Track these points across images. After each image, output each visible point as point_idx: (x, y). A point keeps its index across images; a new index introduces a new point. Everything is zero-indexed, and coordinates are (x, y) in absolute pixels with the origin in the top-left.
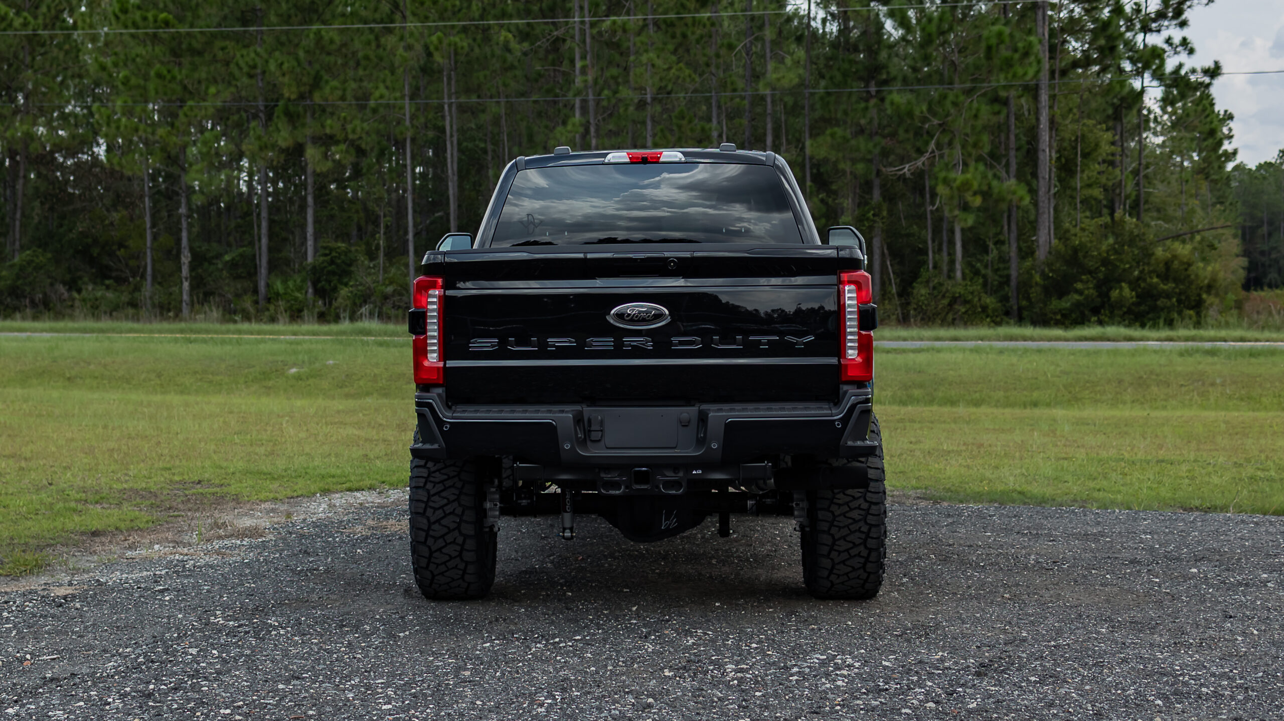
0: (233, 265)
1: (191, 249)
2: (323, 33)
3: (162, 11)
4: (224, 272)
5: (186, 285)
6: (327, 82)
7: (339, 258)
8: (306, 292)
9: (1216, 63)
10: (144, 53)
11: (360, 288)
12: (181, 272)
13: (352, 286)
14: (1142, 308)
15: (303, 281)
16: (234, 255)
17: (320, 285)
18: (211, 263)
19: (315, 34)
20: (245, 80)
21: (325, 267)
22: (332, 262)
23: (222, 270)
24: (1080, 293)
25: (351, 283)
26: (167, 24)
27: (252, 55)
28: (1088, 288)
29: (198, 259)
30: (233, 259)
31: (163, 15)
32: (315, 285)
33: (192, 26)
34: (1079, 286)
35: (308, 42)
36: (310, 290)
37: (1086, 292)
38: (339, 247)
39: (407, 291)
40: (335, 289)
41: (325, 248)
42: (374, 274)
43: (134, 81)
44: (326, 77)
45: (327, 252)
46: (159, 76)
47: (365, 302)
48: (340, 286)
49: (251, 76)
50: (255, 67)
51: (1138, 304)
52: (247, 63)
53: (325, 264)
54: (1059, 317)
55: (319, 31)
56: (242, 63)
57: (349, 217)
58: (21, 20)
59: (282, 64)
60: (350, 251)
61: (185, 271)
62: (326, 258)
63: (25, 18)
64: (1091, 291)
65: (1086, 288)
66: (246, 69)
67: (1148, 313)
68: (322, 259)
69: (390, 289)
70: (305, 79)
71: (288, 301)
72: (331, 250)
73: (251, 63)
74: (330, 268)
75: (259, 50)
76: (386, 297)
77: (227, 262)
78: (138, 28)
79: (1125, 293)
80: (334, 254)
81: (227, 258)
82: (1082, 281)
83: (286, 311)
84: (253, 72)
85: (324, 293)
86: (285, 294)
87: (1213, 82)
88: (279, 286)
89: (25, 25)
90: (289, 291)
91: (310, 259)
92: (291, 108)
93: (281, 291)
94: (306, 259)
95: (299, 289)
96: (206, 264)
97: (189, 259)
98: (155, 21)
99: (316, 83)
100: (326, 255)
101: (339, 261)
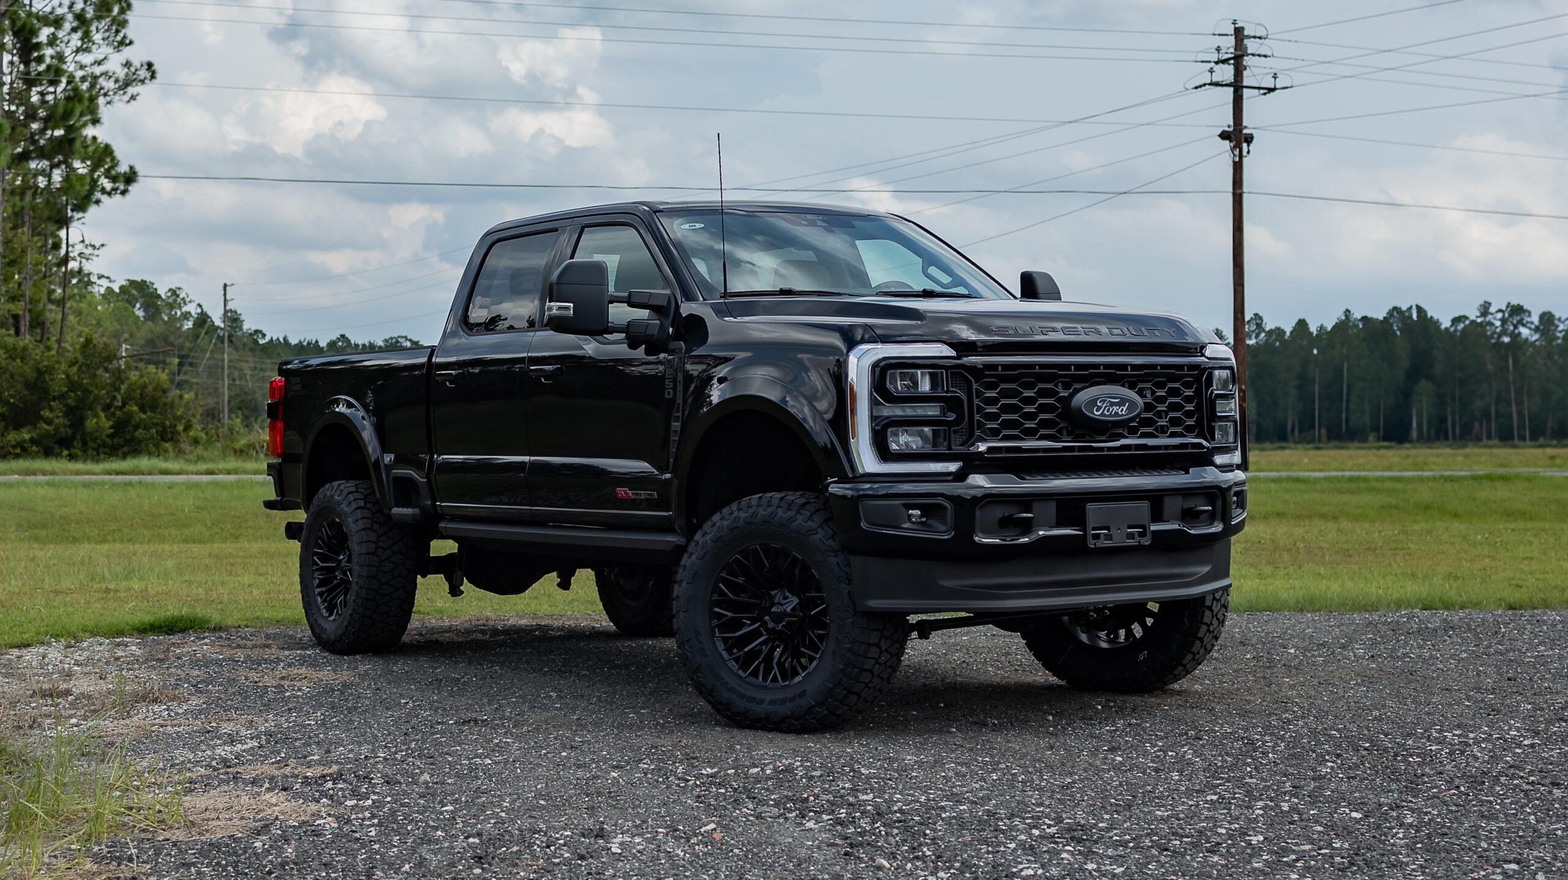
9: (131, 168)
14: (116, 440)
24: (49, 422)
28: (58, 417)
34: (46, 413)
37: (57, 421)
51: (111, 436)
54: (18, 451)
64: (61, 420)
65: (54, 416)
67: (123, 446)
79: (99, 422)
82: (51, 410)
87: (130, 188)
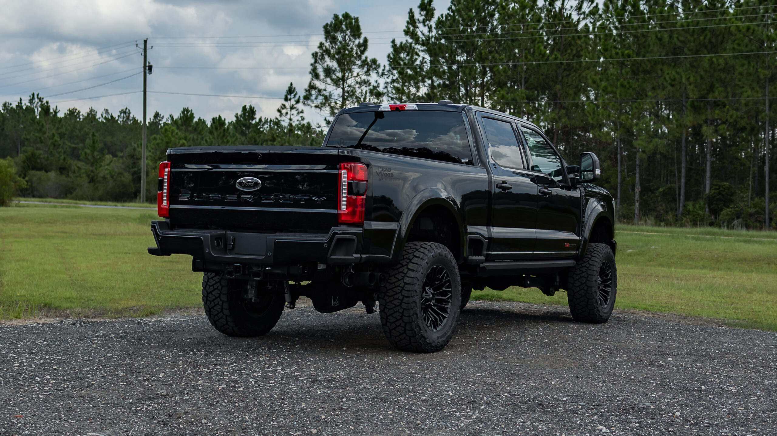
0: (664, 194)
1: (641, 185)
2: (714, 60)
3: (627, 49)
4: (659, 198)
5: (637, 204)
6: (717, 88)
7: (724, 191)
8: (705, 211)
10: (616, 73)
11: (737, 209)
12: (635, 197)
13: (731, 208)
15: (704, 204)
16: (664, 188)
17: (712, 207)
18: (652, 193)
19: (709, 60)
20: (670, 88)
21: (715, 196)
22: (720, 193)
23: (658, 196)
25: (731, 206)
26: (629, 56)
27: (674, 73)
29: (645, 190)
30: (664, 191)
31: (626, 52)
32: (709, 206)
33: (644, 56)
35: (706, 64)
36: (707, 210)
38: (725, 185)
39: (765, 212)
40: (721, 210)
41: (716, 185)
42: (746, 201)
43: (609, 89)
44: (717, 85)
45: (717, 187)
46: (622, 86)
47: (738, 218)
48: (724, 207)
49: (672, 86)
50: (674, 80)
52: (670, 78)
53: (715, 195)
55: (711, 58)
56: (667, 78)
57: (735, 168)
58: (553, 56)
59: (689, 78)
60: (732, 187)
61: (637, 197)
62: (716, 191)
63: (556, 55)
66: (669, 81)
68: (713, 191)
69: (752, 210)
70: (704, 87)
71: (694, 216)
72: (720, 187)
73: (672, 78)
74: (718, 197)
75: (678, 70)
76: (751, 215)
77: (661, 192)
78: (613, 58)
80: (721, 189)
81: (661, 190)
83: (691, 221)
84: (673, 83)
85: (715, 212)
86: (693, 211)
88: (690, 207)
89: (556, 59)
90: (695, 210)
91: (707, 191)
92: (696, 103)
93: (691, 209)
94: (705, 191)
95: (701, 209)
96: (650, 193)
97: (640, 190)
98: (623, 55)
99: (711, 88)
100: (716, 189)
101: (724, 193)
